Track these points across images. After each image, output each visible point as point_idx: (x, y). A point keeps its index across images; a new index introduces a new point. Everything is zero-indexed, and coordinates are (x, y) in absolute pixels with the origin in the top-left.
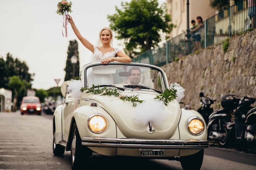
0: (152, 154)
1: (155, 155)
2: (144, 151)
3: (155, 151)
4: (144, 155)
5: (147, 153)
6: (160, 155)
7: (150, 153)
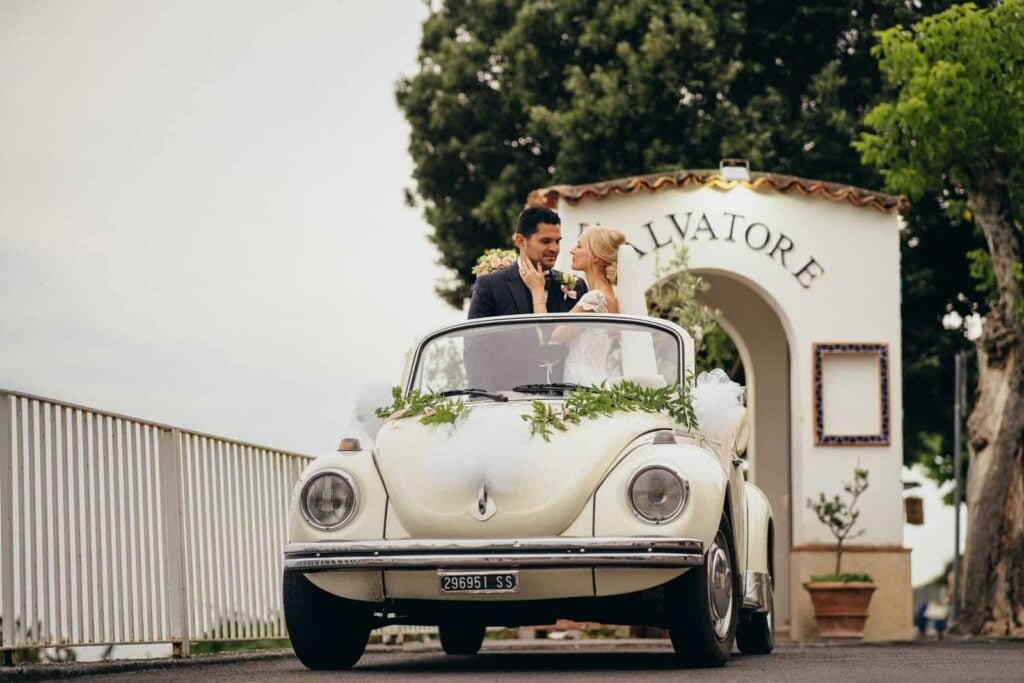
0: (477, 584)
1: (488, 588)
2: (451, 577)
3: (488, 576)
4: (452, 589)
5: (461, 582)
6: (504, 587)
7: (471, 583)
